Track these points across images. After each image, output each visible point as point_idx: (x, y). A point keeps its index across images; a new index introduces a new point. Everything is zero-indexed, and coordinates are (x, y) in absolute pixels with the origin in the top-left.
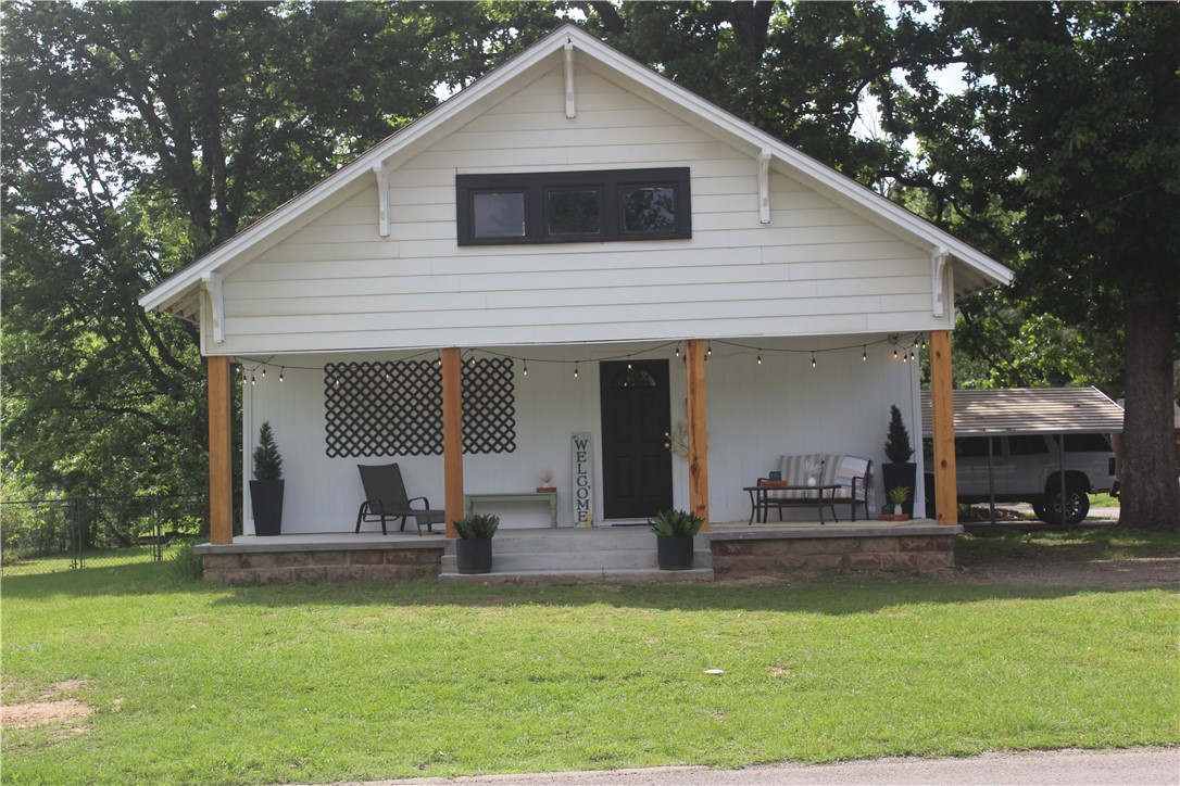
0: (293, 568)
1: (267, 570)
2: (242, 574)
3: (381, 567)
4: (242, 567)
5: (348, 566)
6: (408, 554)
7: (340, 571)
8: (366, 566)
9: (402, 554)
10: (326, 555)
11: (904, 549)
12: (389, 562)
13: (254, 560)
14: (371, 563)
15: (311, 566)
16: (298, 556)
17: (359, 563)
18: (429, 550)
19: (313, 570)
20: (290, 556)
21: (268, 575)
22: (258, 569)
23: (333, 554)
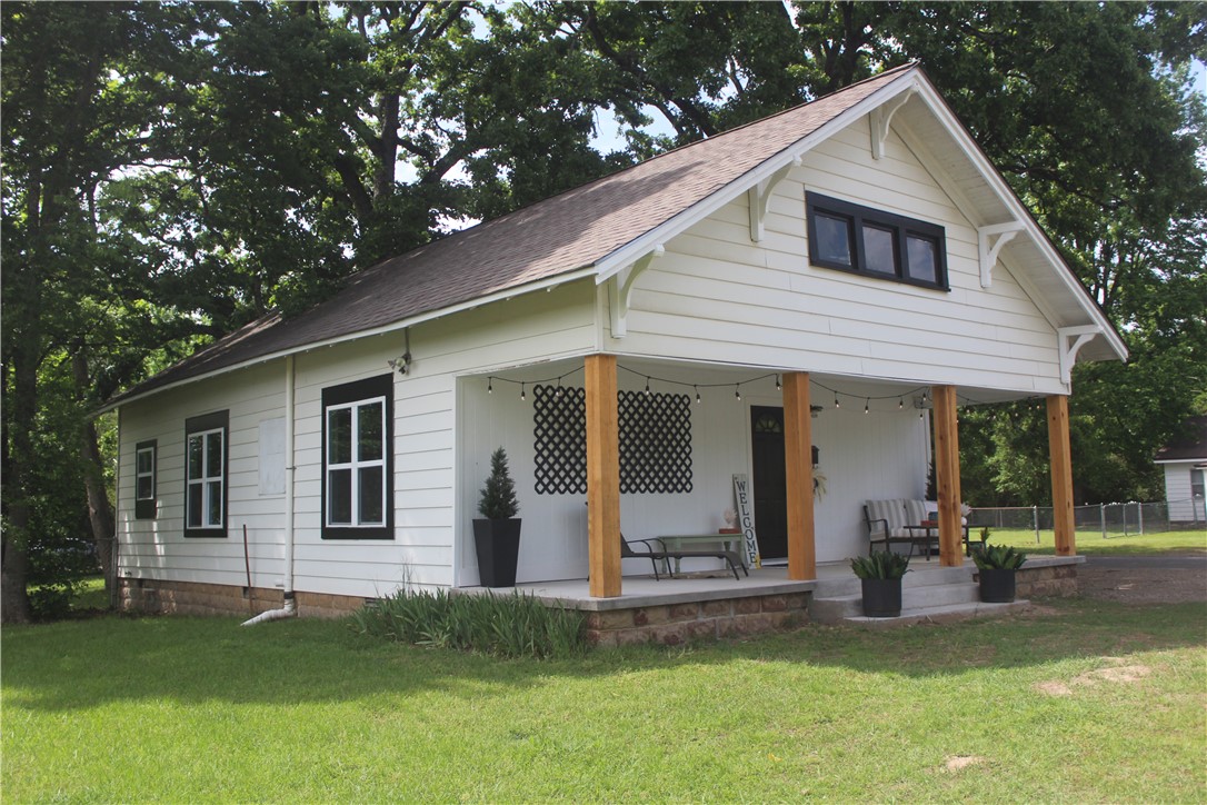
0: (686, 623)
1: (663, 627)
2: (638, 634)
3: (758, 615)
4: (636, 624)
5: (731, 618)
6: (781, 599)
7: (727, 623)
8: (746, 616)
9: (776, 600)
10: (716, 605)
11: (1057, 576)
12: (765, 610)
13: (650, 616)
14: (751, 612)
15: (701, 619)
16: (691, 607)
17: (742, 613)
18: (796, 594)
19: (703, 624)
20: (685, 609)
21: (665, 633)
22: (653, 626)
23: (722, 603)
